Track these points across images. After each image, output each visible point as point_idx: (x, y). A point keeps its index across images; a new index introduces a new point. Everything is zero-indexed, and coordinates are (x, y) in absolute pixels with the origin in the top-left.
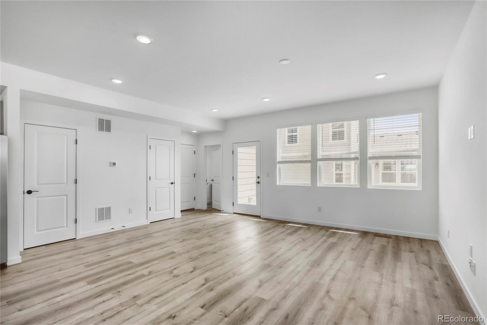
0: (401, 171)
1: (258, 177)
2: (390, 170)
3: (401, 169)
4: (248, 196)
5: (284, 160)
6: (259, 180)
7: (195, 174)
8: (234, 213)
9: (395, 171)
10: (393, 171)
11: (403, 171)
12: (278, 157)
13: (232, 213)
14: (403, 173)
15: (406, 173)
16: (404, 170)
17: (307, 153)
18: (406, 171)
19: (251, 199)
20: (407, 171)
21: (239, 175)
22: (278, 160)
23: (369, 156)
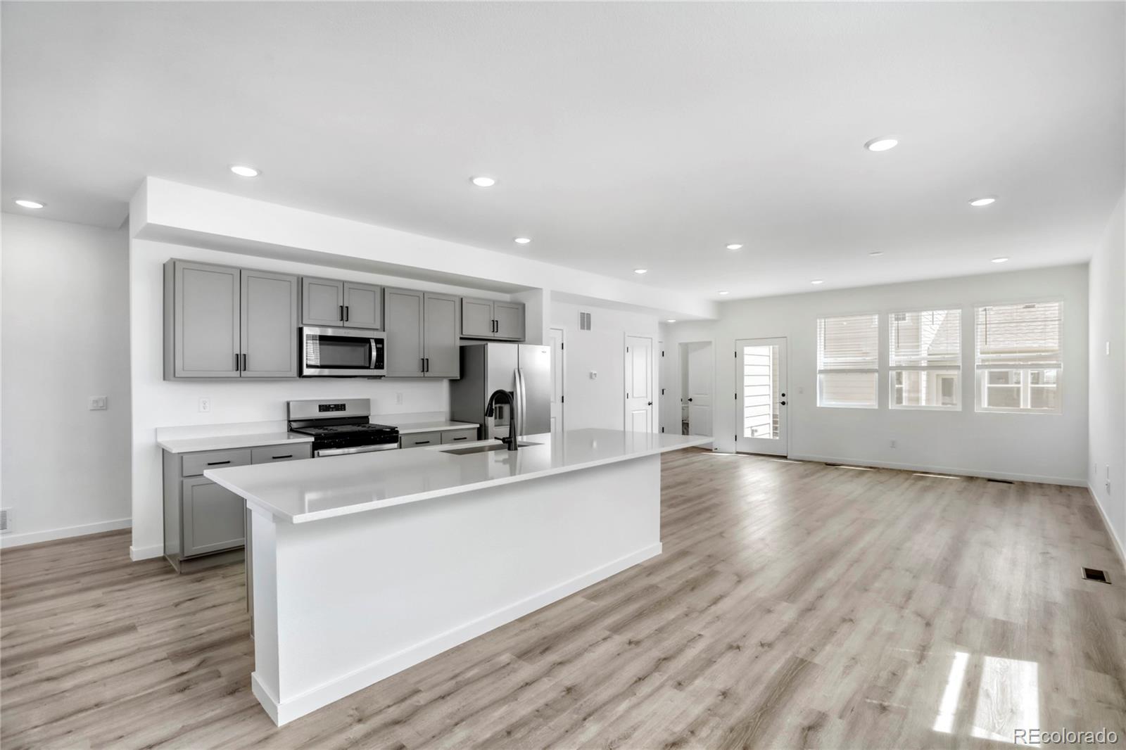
0: (1032, 383)
1: (783, 395)
2: (1007, 382)
3: (1033, 379)
4: (751, 427)
5: (829, 368)
6: (784, 399)
7: (663, 390)
8: (738, 453)
9: (1019, 383)
10: (1012, 384)
11: (1037, 383)
12: (818, 364)
13: (734, 451)
14: (1038, 388)
15: (1043, 388)
16: (1040, 382)
17: (872, 358)
18: (1044, 383)
19: (756, 431)
20: (1048, 383)
21: (747, 391)
22: (818, 369)
23: (978, 364)
